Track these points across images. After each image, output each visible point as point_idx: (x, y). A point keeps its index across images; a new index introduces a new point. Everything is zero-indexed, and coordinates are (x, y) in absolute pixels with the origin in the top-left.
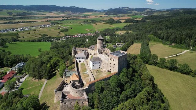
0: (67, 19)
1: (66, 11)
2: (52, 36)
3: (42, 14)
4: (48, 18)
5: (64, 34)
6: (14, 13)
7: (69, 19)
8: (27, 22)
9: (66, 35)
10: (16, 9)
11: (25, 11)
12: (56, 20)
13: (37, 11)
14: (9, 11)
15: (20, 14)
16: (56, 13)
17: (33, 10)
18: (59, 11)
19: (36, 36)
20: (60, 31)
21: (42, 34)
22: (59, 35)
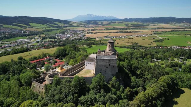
0: (176, 31)
1: (184, 23)
2: (142, 45)
3: (154, 26)
4: (156, 29)
5: (157, 44)
6: (130, 25)
7: (179, 31)
8: (134, 32)
9: (158, 46)
10: (134, 22)
11: (140, 23)
12: (163, 31)
13: (152, 23)
14: (127, 23)
15: (134, 25)
16: (170, 25)
17: (148, 22)
18: (175, 23)
19: (128, 43)
20: (153, 41)
21: (134, 42)
22: (150, 45)
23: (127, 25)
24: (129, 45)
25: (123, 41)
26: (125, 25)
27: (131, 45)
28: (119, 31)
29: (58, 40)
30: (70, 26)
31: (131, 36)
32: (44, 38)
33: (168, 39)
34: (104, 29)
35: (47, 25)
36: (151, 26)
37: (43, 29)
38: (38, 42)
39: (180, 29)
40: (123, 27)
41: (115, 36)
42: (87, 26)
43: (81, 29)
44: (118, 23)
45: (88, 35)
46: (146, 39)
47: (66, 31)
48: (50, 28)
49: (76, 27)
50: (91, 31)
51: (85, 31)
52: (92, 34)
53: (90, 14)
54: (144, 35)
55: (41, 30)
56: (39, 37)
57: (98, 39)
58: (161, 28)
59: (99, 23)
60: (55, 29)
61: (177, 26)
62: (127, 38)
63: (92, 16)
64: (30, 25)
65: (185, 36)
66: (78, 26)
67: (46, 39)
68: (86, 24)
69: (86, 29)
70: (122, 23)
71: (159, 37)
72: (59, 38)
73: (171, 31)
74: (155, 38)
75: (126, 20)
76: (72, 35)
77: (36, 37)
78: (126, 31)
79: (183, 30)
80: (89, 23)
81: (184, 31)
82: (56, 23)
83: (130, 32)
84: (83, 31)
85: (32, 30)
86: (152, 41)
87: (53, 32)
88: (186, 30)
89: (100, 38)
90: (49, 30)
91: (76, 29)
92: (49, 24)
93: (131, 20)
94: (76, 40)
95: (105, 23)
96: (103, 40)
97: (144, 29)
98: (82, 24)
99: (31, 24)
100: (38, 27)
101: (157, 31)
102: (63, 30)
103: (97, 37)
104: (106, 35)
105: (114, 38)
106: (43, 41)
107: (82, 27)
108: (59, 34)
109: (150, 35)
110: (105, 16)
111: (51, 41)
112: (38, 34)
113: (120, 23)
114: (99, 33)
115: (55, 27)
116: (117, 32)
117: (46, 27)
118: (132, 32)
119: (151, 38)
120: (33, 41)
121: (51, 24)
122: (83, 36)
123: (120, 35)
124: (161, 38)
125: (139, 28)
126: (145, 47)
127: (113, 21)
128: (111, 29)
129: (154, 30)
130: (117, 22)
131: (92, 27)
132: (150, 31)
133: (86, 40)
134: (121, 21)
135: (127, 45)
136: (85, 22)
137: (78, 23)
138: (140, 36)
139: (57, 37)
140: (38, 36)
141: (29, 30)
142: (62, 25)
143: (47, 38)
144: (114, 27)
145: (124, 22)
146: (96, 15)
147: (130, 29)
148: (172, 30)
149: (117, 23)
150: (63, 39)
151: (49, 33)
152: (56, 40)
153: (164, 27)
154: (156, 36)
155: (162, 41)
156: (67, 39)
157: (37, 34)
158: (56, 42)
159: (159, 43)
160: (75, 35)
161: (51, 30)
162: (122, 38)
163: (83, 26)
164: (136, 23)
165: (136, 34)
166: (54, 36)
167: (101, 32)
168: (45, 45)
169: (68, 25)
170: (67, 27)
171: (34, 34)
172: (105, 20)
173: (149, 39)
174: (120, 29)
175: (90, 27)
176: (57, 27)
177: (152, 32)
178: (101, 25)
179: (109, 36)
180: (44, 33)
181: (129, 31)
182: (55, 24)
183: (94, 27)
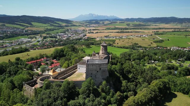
0: (178, 31)
1: (186, 23)
2: (142, 46)
3: (156, 26)
5: (157, 45)
6: (131, 25)
7: (181, 31)
8: (135, 32)
9: (157, 47)
10: (135, 22)
11: (141, 23)
12: (164, 32)
13: (153, 23)
14: (128, 23)
15: (136, 25)
16: (172, 25)
17: (150, 22)
18: (176, 23)
19: (128, 44)
20: (154, 42)
21: (134, 42)
22: (150, 45)
23: (128, 25)
24: (129, 45)
25: (123, 41)
26: (127, 24)
27: (131, 46)
28: (120, 31)
29: (58, 39)
30: (71, 26)
31: (131, 37)
32: (45, 38)
33: (168, 40)
34: (105, 28)
35: (49, 25)
36: (153, 26)
37: (44, 28)
38: (39, 41)
39: (181, 29)
40: (124, 27)
41: (116, 36)
42: (88, 26)
43: (82, 28)
44: (120, 23)
45: (88, 35)
46: (146, 40)
47: (68, 30)
48: (51, 28)
49: (78, 26)
50: (92, 31)
51: (86, 31)
52: (93, 34)
53: (92, 14)
54: (144, 36)
55: (42, 29)
56: (41, 36)
57: (98, 39)
58: (163, 29)
59: (100, 23)
60: (56, 28)
61: (179, 26)
62: (127, 38)
63: (94, 15)
64: (32, 25)
65: (186, 37)
66: (80, 26)
67: (47, 39)
68: (88, 23)
69: (87, 29)
70: (124, 22)
71: (159, 38)
72: (60, 37)
73: (173, 32)
74: (156, 39)
75: (128, 20)
76: (73, 35)
77: (37, 37)
78: (127, 31)
79: (184, 30)
80: (90, 22)
81: (186, 31)
82: (57, 22)
83: (131, 32)
84: (85, 30)
85: (34, 29)
86: (152, 42)
87: (55, 31)
88: (187, 30)
89: (101, 38)
90: (50, 30)
91: (78, 28)
92: (51, 23)
93: (132, 20)
94: (77, 39)
95: (106, 22)
96: (103, 40)
97: (145, 29)
98: (83, 24)
99: (33, 23)
100: (40, 26)
101: (158, 31)
102: (64, 30)
103: (98, 37)
104: (107, 35)
105: (114, 38)
106: (44, 41)
107: (83, 26)
108: (60, 34)
109: (150, 35)
110: (107, 16)
111: (52, 41)
112: (40, 33)
113: (121, 23)
114: (100, 32)
115: (57, 26)
116: (117, 32)
117: (47, 26)
118: (133, 32)
119: (151, 38)
120: (34, 41)
121: (52, 24)
122: (84, 36)
123: (121, 35)
124: (161, 39)
125: (140, 28)
126: (145, 48)
127: (114, 21)
128: (112, 29)
129: (156, 30)
130: (118, 21)
131: (93, 27)
132: (151, 31)
133: (86, 40)
134: (122, 21)
135: (127, 45)
136: (86, 21)
137: (80, 22)
138: (140, 37)
139: (58, 37)
140: (39, 35)
141: (31, 30)
142: (64, 24)
143: (48, 37)
144: (115, 27)
145: (126, 22)
146: (97, 15)
147: (131, 29)
148: (173, 30)
149: (118, 23)
150: (64, 39)
151: (51, 32)
152: (57, 39)
153: (165, 27)
154: (157, 36)
155: (162, 41)
156: (68, 39)
157: (38, 34)
158: (56, 41)
159: (159, 44)
160: (76, 34)
161: (53, 30)
162: (122, 38)
163: (85, 26)
164: (138, 23)
165: (137, 34)
166: (55, 35)
167: (102, 31)
168: (45, 44)
169: (70, 25)
170: (68, 26)
171: (35, 33)
172: (107, 20)
173: (149, 40)
174: (121, 29)
175: (91, 27)
176: (58, 26)
177: (153, 32)
178: (102, 25)
179: (110, 36)
180: (45, 32)
181: (129, 31)
182: (57, 24)
183: (95, 27)
